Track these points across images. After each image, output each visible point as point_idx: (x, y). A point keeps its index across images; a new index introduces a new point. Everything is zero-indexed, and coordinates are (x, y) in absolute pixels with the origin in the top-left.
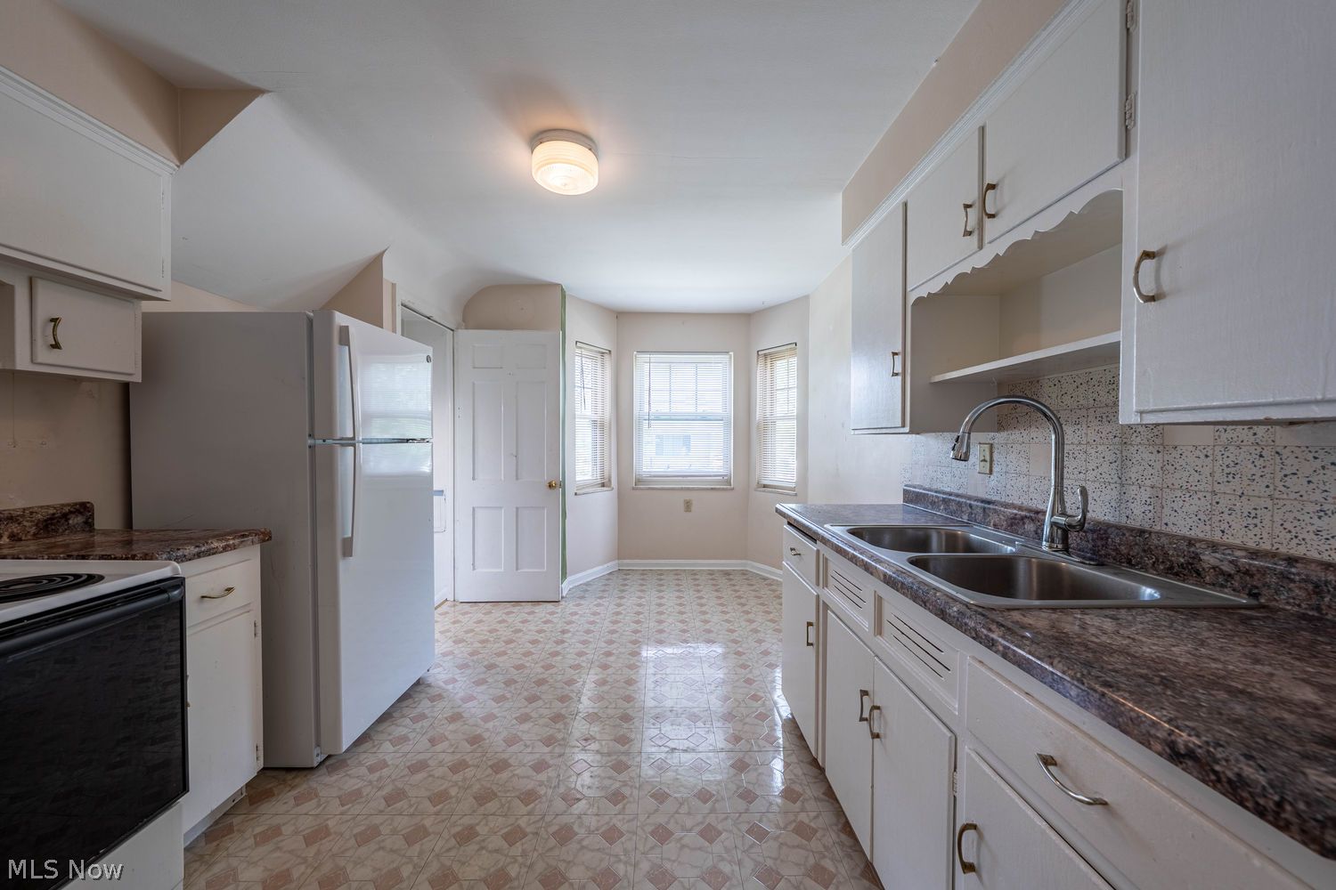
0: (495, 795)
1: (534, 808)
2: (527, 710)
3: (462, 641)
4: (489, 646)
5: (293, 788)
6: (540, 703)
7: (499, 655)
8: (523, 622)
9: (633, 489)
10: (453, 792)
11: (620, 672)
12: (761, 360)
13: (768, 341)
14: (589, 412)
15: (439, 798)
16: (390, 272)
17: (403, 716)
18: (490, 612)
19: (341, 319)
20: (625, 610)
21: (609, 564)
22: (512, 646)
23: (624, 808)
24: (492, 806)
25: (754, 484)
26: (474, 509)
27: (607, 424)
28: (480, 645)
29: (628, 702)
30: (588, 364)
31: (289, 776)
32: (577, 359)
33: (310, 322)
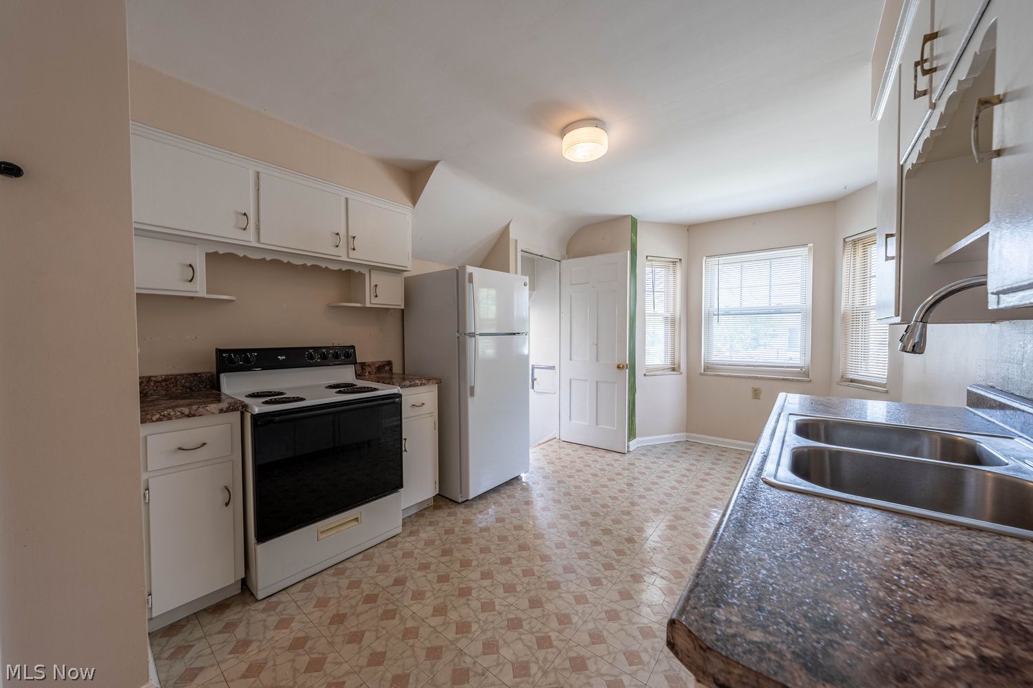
0: (529, 548)
1: (545, 565)
2: (569, 513)
3: (553, 463)
4: (566, 470)
5: (449, 508)
6: (579, 511)
7: (569, 477)
8: (594, 461)
9: (701, 374)
10: (510, 538)
11: (644, 511)
12: (849, 248)
13: (854, 228)
14: (661, 309)
15: (503, 538)
16: (513, 234)
17: (505, 493)
18: (577, 451)
19: (469, 269)
20: (674, 470)
21: (677, 435)
22: (579, 473)
23: (597, 589)
24: (524, 553)
25: (837, 377)
26: (570, 380)
27: (677, 320)
28: (561, 468)
29: (638, 532)
30: (661, 273)
31: (450, 503)
32: (648, 270)
33: (457, 272)
